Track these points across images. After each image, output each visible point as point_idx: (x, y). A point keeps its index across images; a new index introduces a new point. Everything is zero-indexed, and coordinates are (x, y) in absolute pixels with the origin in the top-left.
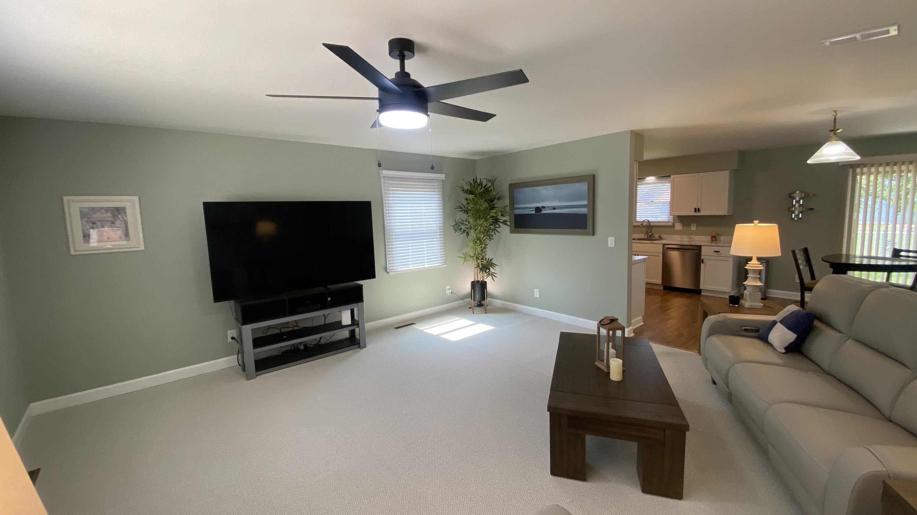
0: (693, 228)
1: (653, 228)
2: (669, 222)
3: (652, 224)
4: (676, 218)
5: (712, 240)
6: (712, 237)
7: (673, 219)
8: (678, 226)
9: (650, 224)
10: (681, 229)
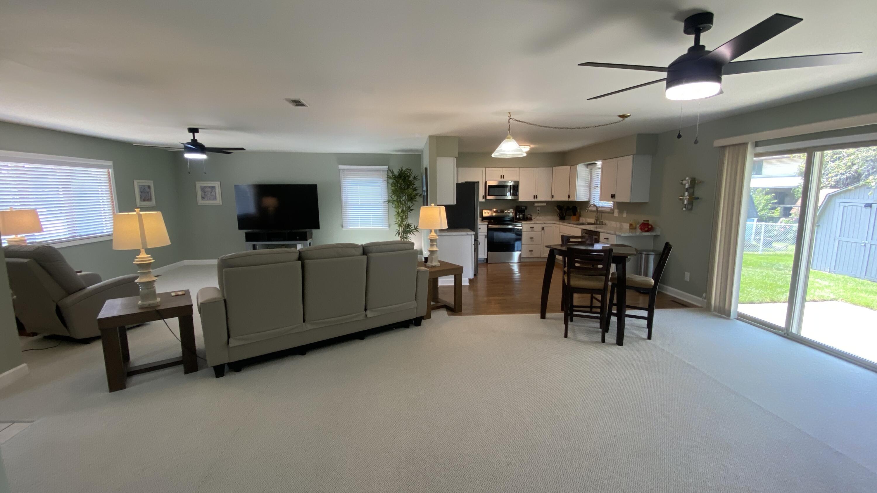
0: (625, 215)
1: (603, 214)
2: (611, 208)
3: (600, 209)
4: (615, 203)
5: (630, 228)
6: (631, 225)
7: (613, 205)
8: (616, 214)
9: (598, 209)
10: (617, 215)
